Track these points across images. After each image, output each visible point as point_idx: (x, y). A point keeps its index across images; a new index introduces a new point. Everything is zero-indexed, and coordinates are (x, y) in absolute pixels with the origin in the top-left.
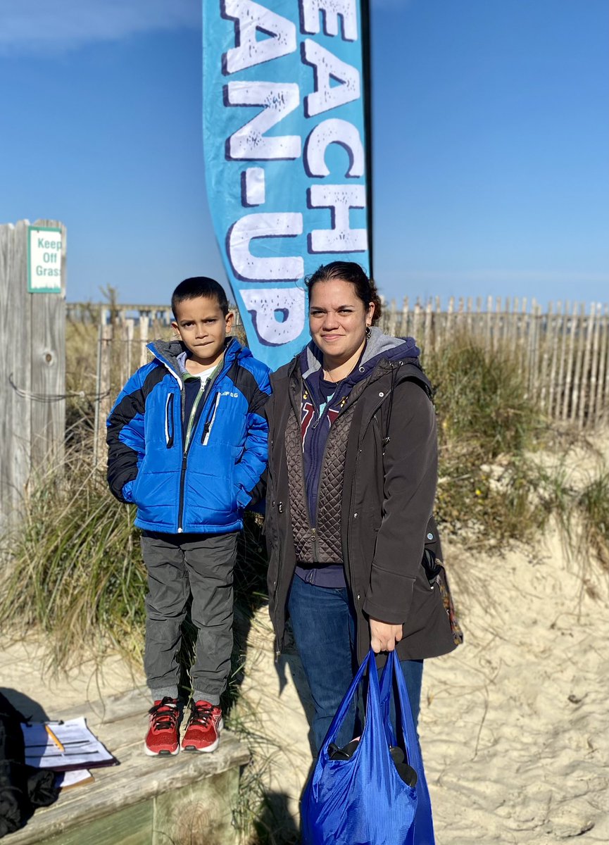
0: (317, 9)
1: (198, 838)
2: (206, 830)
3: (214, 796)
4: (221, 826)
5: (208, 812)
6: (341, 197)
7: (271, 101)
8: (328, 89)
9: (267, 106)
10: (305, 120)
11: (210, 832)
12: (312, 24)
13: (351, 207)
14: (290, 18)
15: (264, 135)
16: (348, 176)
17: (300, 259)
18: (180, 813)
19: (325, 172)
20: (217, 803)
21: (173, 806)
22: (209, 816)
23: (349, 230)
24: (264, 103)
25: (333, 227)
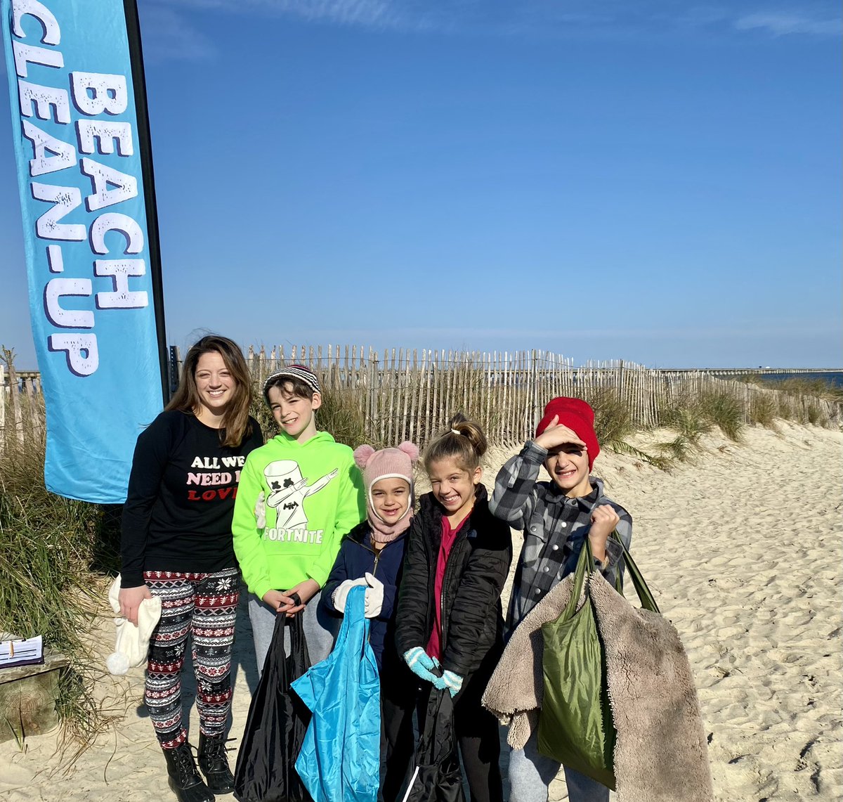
0: (91, 136)
1: (28, 718)
2: (34, 712)
3: (40, 689)
4: (46, 710)
5: (35, 700)
6: (121, 268)
7: (60, 199)
8: (105, 191)
9: (57, 202)
10: (86, 213)
11: (38, 714)
12: (89, 146)
13: (129, 276)
14: (70, 142)
15: (57, 222)
16: (126, 253)
17: (92, 312)
18: (12, 700)
19: (106, 251)
20: (42, 694)
21: (6, 695)
22: (36, 703)
23: (129, 292)
24: (55, 200)
25: (115, 290)
